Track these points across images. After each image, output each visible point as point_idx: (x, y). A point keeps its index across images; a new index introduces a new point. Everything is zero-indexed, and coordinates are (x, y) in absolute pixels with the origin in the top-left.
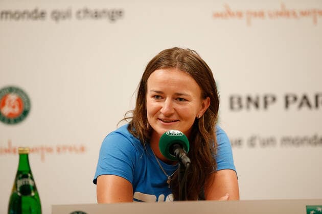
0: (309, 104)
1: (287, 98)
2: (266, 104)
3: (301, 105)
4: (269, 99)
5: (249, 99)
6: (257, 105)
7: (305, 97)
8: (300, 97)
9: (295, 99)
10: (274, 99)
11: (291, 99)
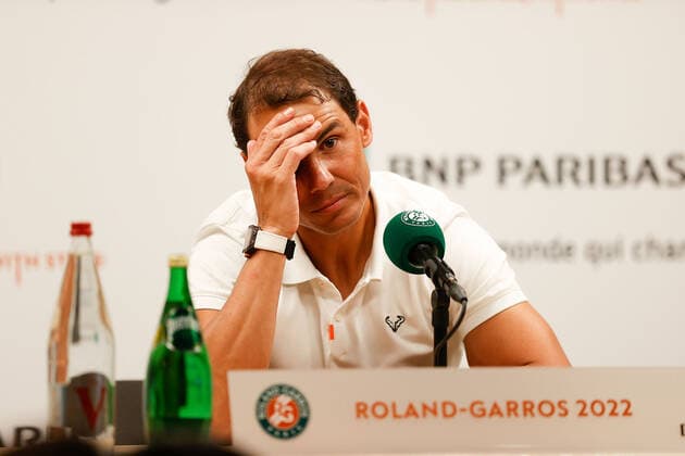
0: (544, 177)
1: (502, 162)
2: (461, 173)
3: (530, 177)
4: (468, 166)
5: (428, 164)
6: (443, 177)
7: (537, 163)
8: (527, 162)
9: (518, 165)
10: (477, 165)
11: (510, 165)
